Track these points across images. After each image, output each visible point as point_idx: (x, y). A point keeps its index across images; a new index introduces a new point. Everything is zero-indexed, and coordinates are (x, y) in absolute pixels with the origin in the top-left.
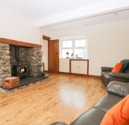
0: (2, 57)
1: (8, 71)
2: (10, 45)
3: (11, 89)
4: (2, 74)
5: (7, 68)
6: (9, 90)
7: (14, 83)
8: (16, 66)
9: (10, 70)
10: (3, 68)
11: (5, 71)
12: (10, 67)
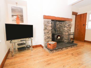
0: (47, 28)
1: (50, 37)
2: (52, 20)
3: (52, 50)
4: (47, 39)
5: (49, 35)
6: (50, 51)
7: (54, 46)
8: (54, 34)
9: (51, 37)
10: (47, 35)
11: (48, 37)
12: (51, 35)
